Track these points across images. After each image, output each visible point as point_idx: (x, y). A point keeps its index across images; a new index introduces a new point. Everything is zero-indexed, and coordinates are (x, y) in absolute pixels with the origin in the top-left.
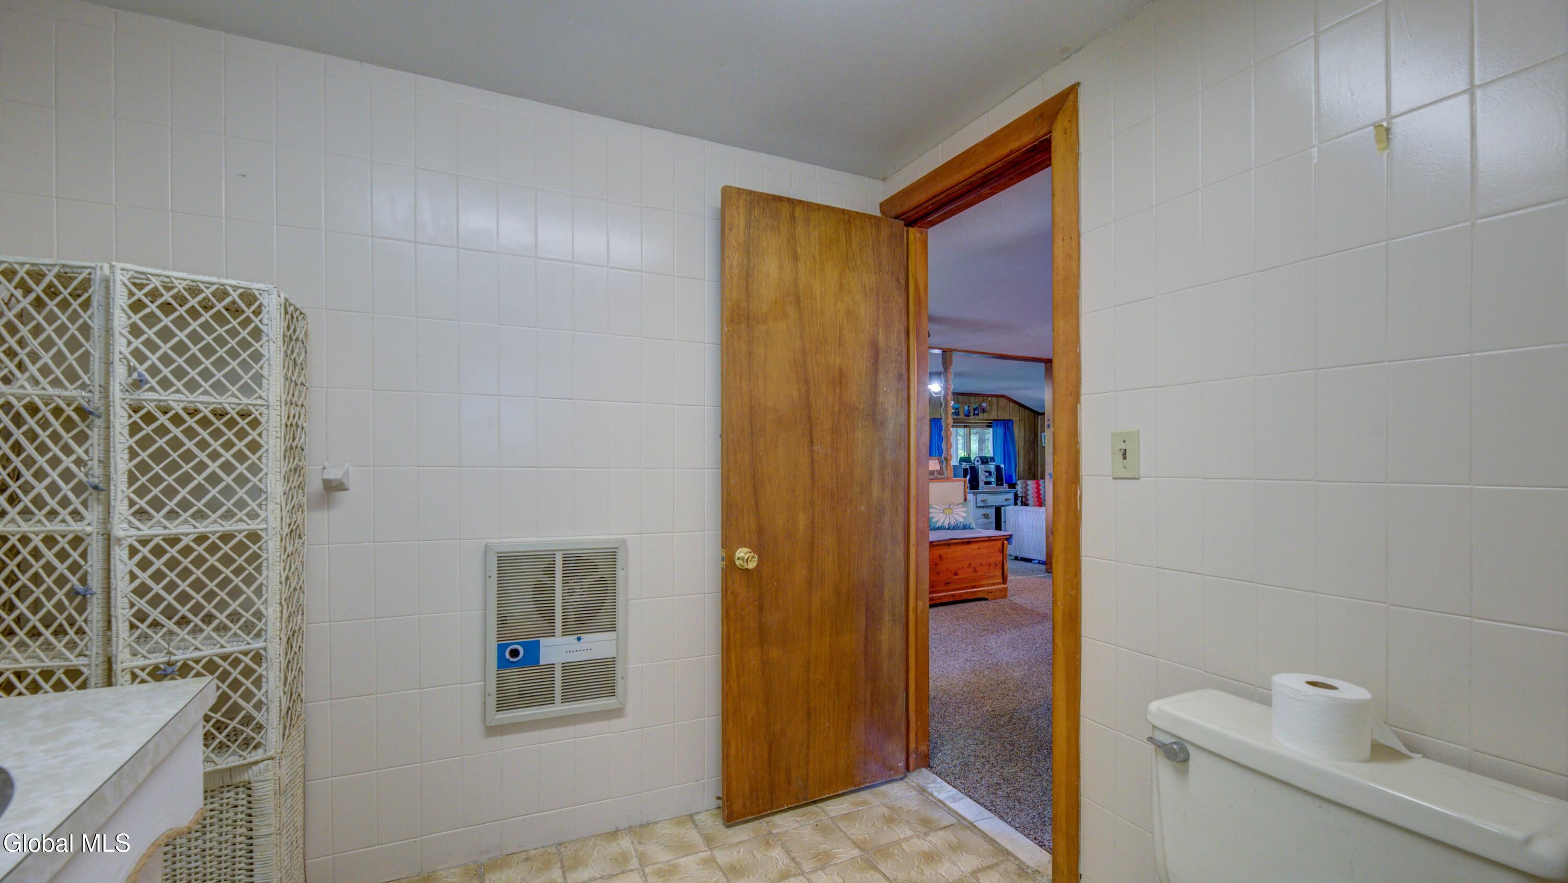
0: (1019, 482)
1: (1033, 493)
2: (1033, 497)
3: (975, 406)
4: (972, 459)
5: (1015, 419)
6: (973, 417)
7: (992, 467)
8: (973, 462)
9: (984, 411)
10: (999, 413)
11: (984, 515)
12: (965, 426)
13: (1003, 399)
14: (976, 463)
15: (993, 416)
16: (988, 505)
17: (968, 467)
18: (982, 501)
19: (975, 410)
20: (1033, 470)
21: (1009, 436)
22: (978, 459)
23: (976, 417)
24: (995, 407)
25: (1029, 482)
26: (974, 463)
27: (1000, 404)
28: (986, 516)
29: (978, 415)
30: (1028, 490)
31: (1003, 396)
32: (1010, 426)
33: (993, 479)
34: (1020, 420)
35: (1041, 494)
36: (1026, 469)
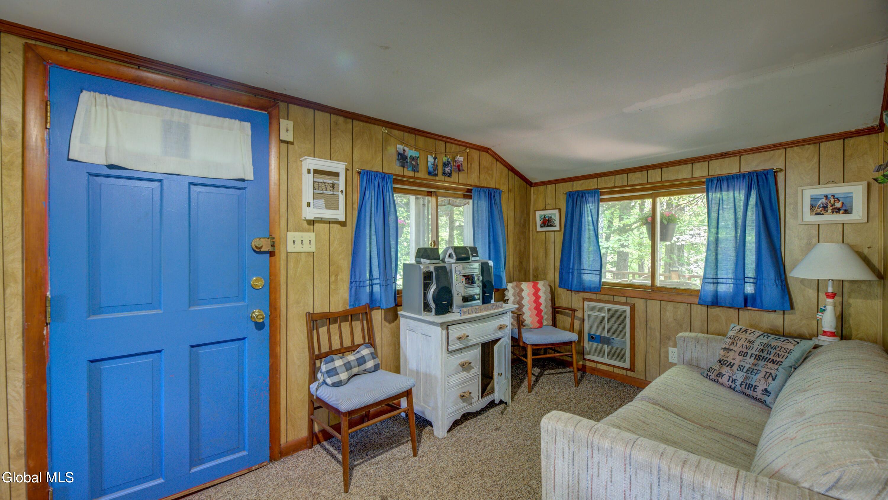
0: (510, 286)
1: (529, 302)
2: (529, 309)
3: (445, 159)
4: (441, 251)
5: (504, 188)
6: (443, 178)
7: (475, 268)
8: (441, 257)
9: (459, 168)
10: (482, 177)
11: (462, 365)
12: (430, 194)
13: (488, 155)
14: (447, 259)
15: (473, 180)
16: (470, 343)
17: (432, 268)
18: (459, 338)
19: (445, 165)
20: (524, 264)
21: (496, 213)
22: (451, 251)
23: (447, 179)
24: (475, 165)
25: (525, 286)
26: (443, 261)
27: (484, 163)
28: (465, 366)
29: (450, 175)
30: (523, 298)
31: (486, 150)
32: (497, 199)
33: (476, 290)
34: (510, 191)
35: (541, 304)
36: (517, 264)
